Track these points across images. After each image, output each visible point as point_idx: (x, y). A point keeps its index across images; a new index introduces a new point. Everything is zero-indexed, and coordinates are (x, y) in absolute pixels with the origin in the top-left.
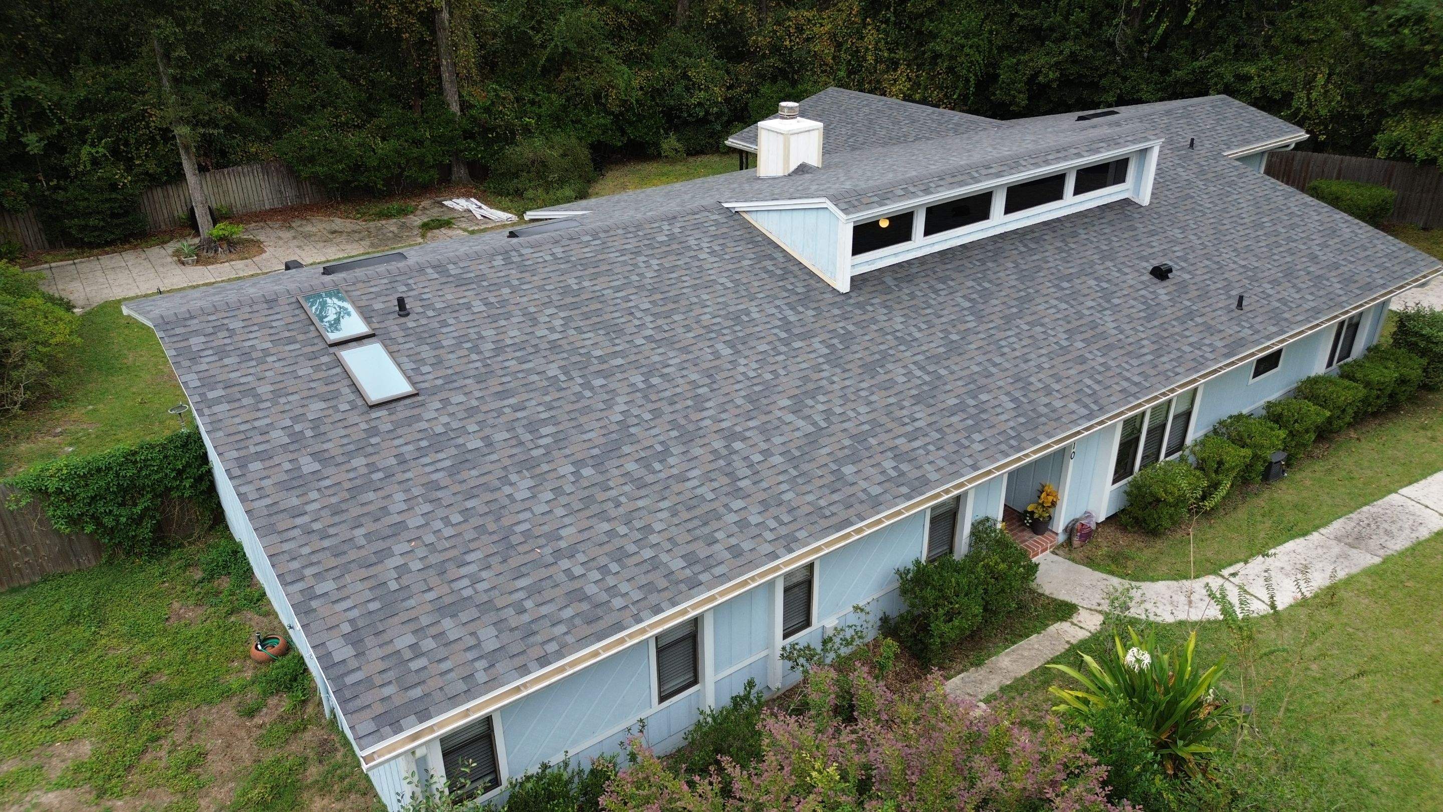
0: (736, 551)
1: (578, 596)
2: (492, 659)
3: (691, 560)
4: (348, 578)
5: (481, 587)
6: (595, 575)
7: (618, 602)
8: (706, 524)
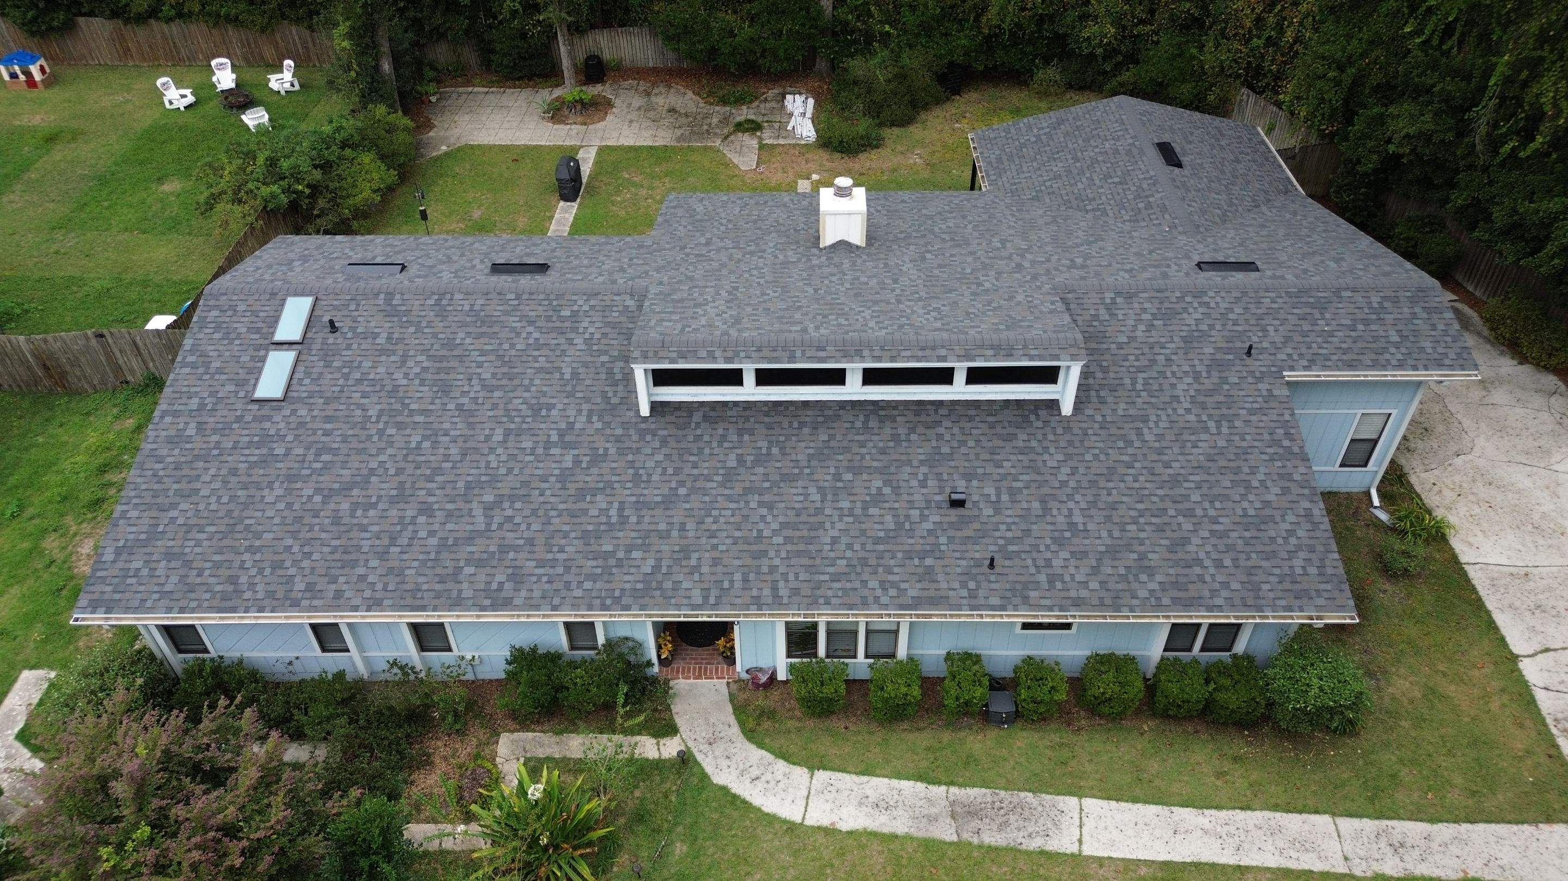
0: (338, 594)
1: (233, 580)
2: (164, 594)
3: (310, 588)
4: (146, 514)
5: (198, 550)
6: (253, 572)
7: (248, 595)
8: (342, 567)
